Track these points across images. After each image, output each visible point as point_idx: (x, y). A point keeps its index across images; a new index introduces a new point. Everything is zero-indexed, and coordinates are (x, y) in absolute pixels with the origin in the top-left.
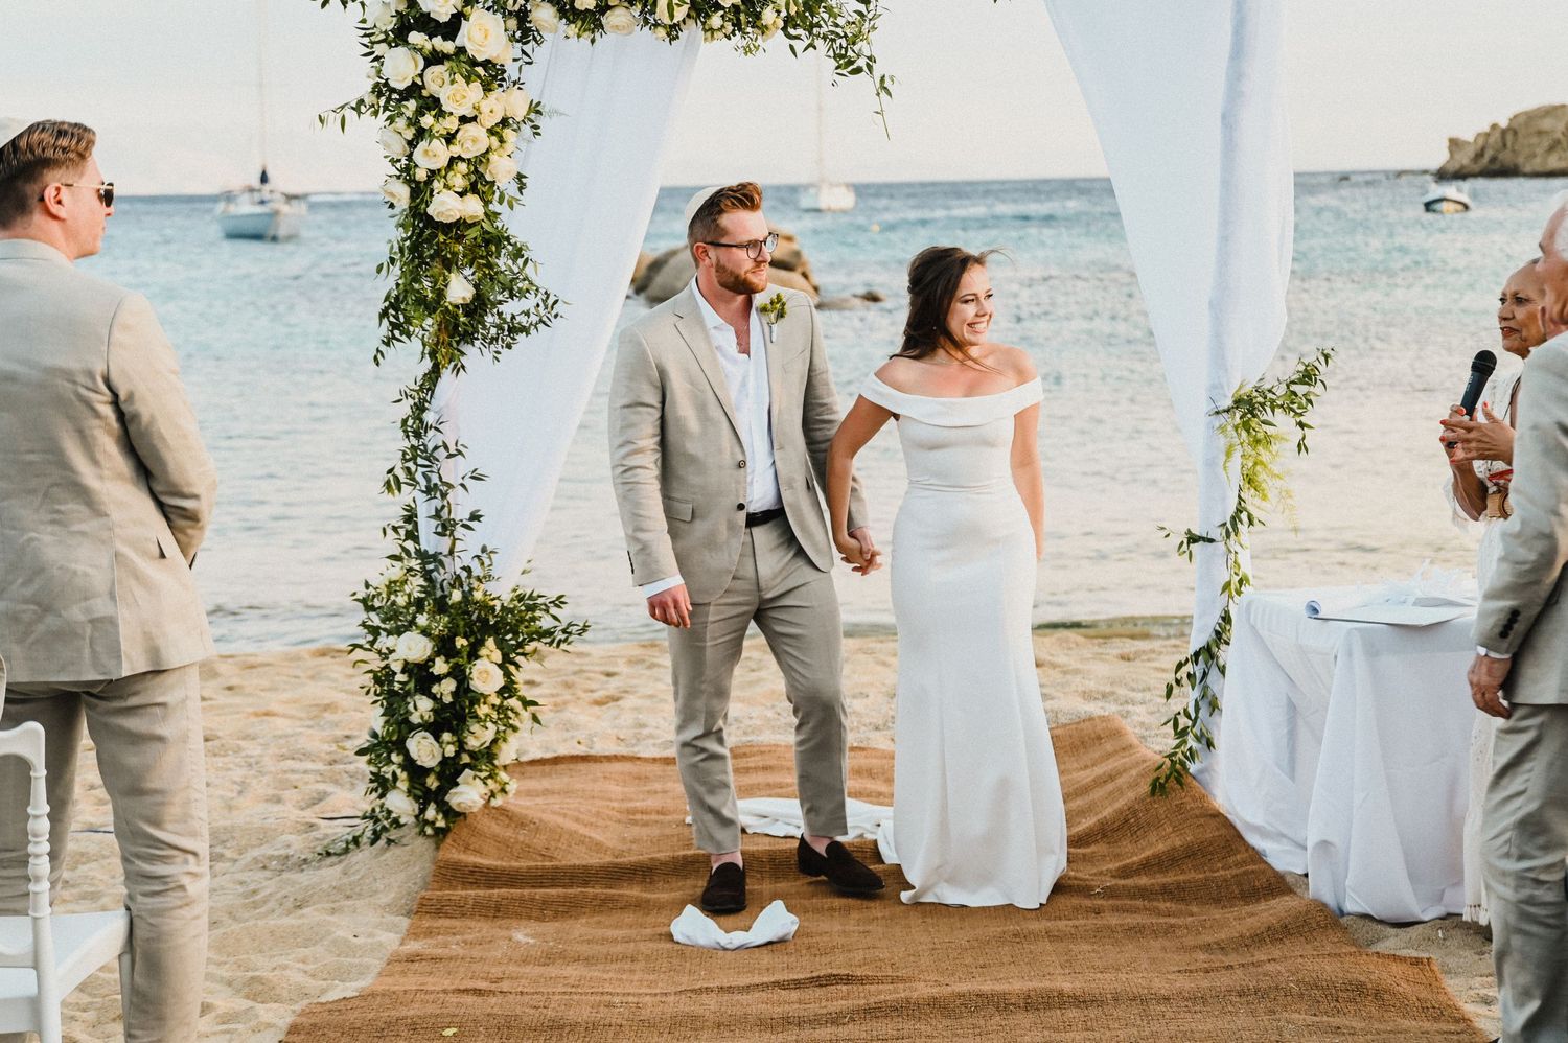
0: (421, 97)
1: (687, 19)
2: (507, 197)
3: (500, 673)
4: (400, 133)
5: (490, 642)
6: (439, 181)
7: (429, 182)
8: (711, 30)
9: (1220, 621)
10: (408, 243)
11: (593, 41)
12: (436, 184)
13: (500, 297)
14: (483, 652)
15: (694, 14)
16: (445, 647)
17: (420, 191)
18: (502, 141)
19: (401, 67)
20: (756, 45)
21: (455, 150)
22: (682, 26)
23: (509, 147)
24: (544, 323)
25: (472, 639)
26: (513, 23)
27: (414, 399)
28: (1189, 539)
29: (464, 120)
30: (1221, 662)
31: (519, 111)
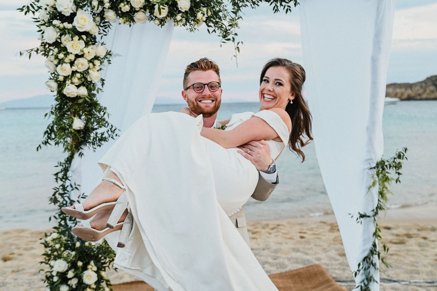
0: (61, 47)
1: (168, 18)
2: (96, 88)
3: (96, 275)
4: (52, 62)
5: (92, 263)
6: (68, 81)
7: (64, 81)
8: (177, 21)
9: (372, 247)
10: (59, 106)
11: (130, 26)
12: (67, 82)
13: (95, 127)
14: (89, 267)
15: (169, 15)
16: (73, 265)
17: (61, 85)
18: (94, 65)
19: (51, 35)
20: (195, 28)
21: (74, 68)
22: (166, 20)
23: (97, 68)
24: (112, 137)
25: (84, 262)
26: (98, 19)
27: (63, 166)
28: (360, 217)
29: (77, 56)
30: (374, 262)
31: (102, 54)
